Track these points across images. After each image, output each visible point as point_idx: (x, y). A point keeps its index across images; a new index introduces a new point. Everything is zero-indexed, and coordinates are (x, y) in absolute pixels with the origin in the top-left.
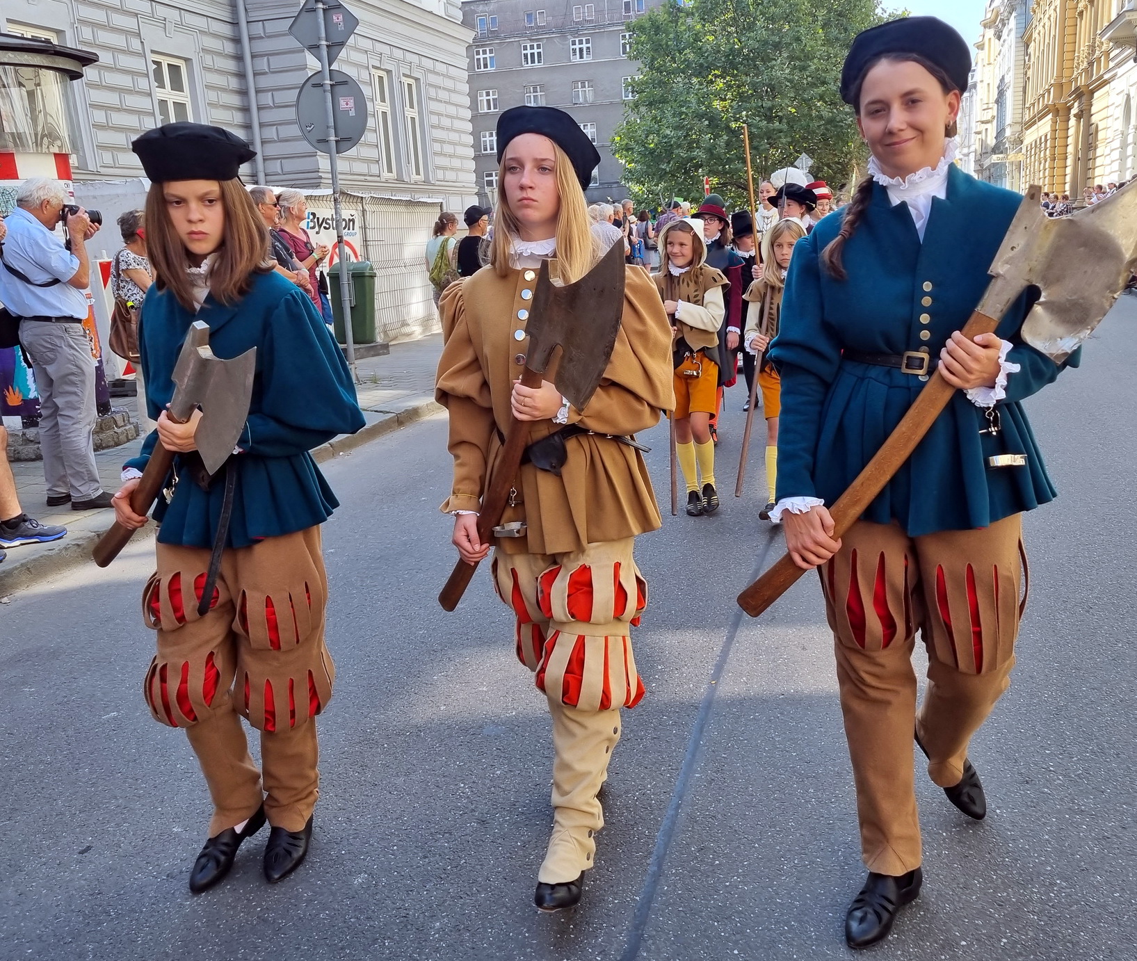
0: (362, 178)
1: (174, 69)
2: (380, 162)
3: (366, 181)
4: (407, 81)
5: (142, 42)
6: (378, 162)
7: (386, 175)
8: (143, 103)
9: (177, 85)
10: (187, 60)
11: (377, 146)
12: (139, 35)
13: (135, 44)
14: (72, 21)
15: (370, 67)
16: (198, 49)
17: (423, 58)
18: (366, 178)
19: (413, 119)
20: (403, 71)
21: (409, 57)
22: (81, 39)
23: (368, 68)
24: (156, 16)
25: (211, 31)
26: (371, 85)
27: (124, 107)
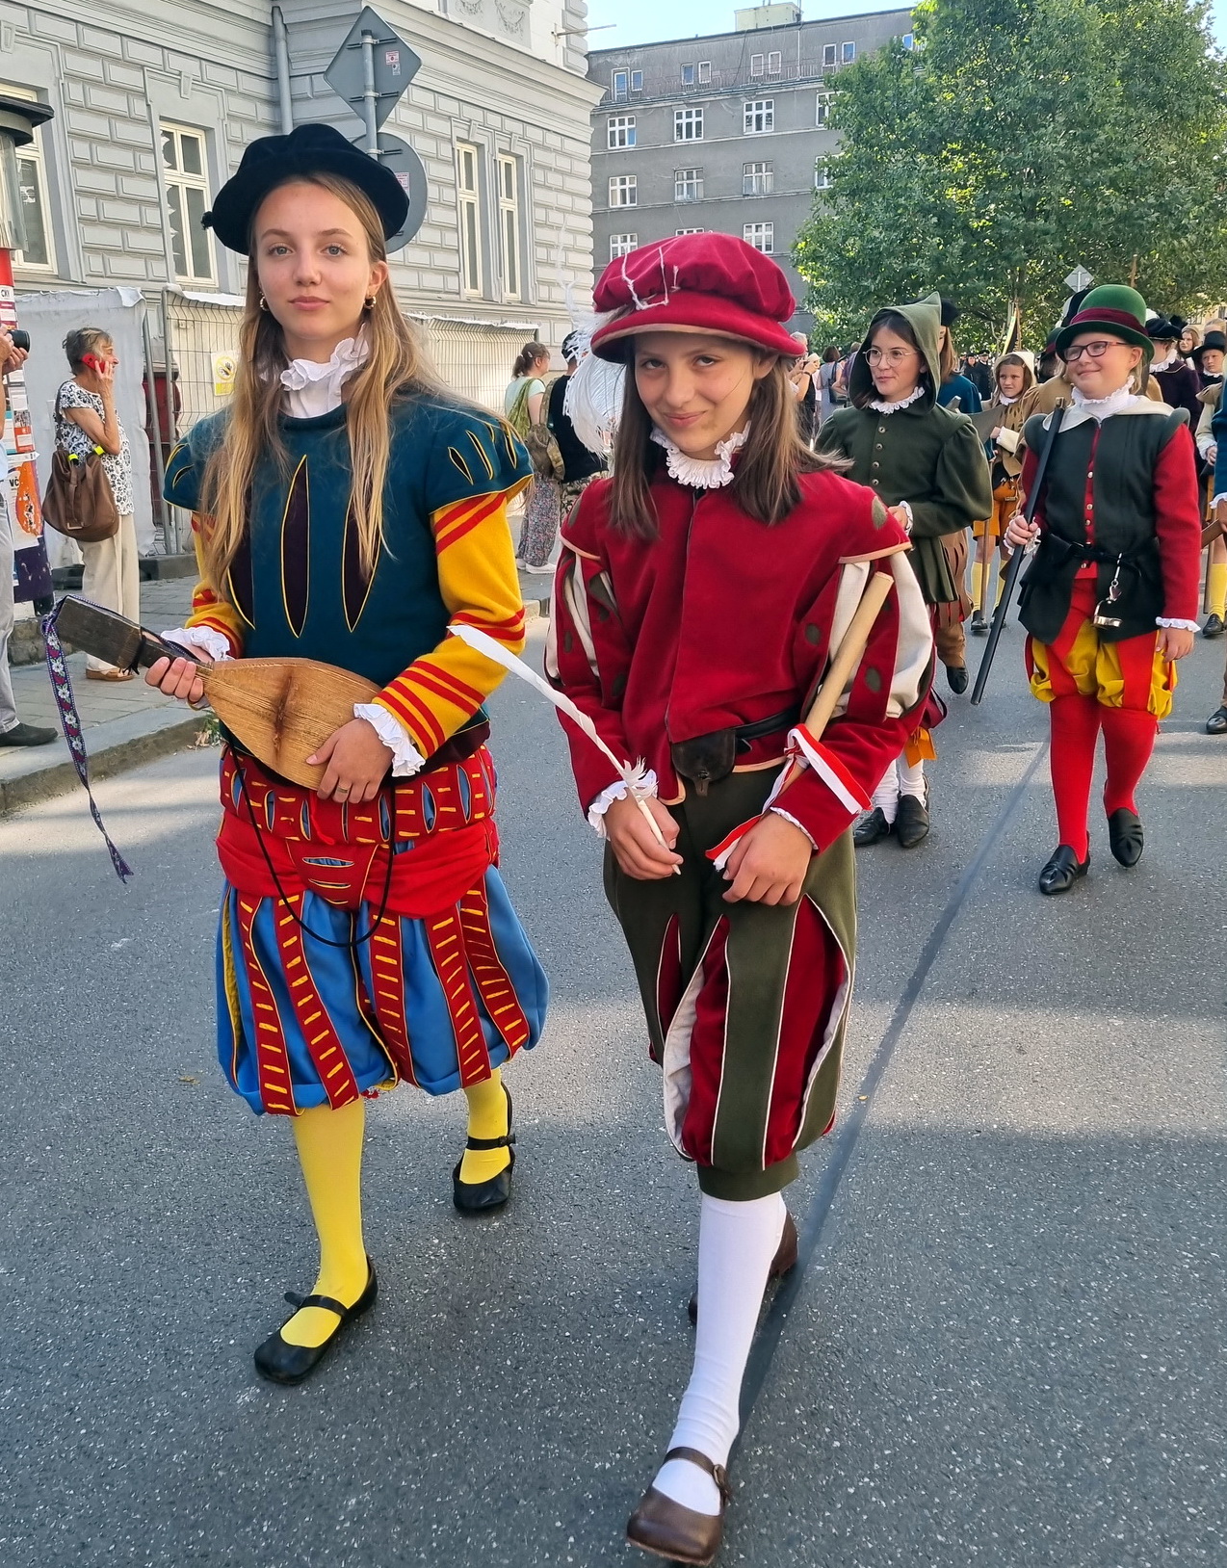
0: (435, 295)
1: (189, 143)
2: (461, 274)
3: (440, 299)
4: (504, 159)
5: (148, 105)
6: (457, 273)
7: (468, 291)
8: (146, 189)
9: (192, 165)
10: (207, 130)
11: (458, 251)
12: (145, 94)
13: (139, 108)
14: (57, 75)
15: (454, 139)
16: (222, 115)
17: (529, 128)
18: (439, 295)
19: (510, 213)
20: (499, 144)
21: (510, 125)
22: (68, 101)
23: (450, 141)
24: (168, 69)
25: (241, 90)
26: (454, 165)
27: (122, 194)
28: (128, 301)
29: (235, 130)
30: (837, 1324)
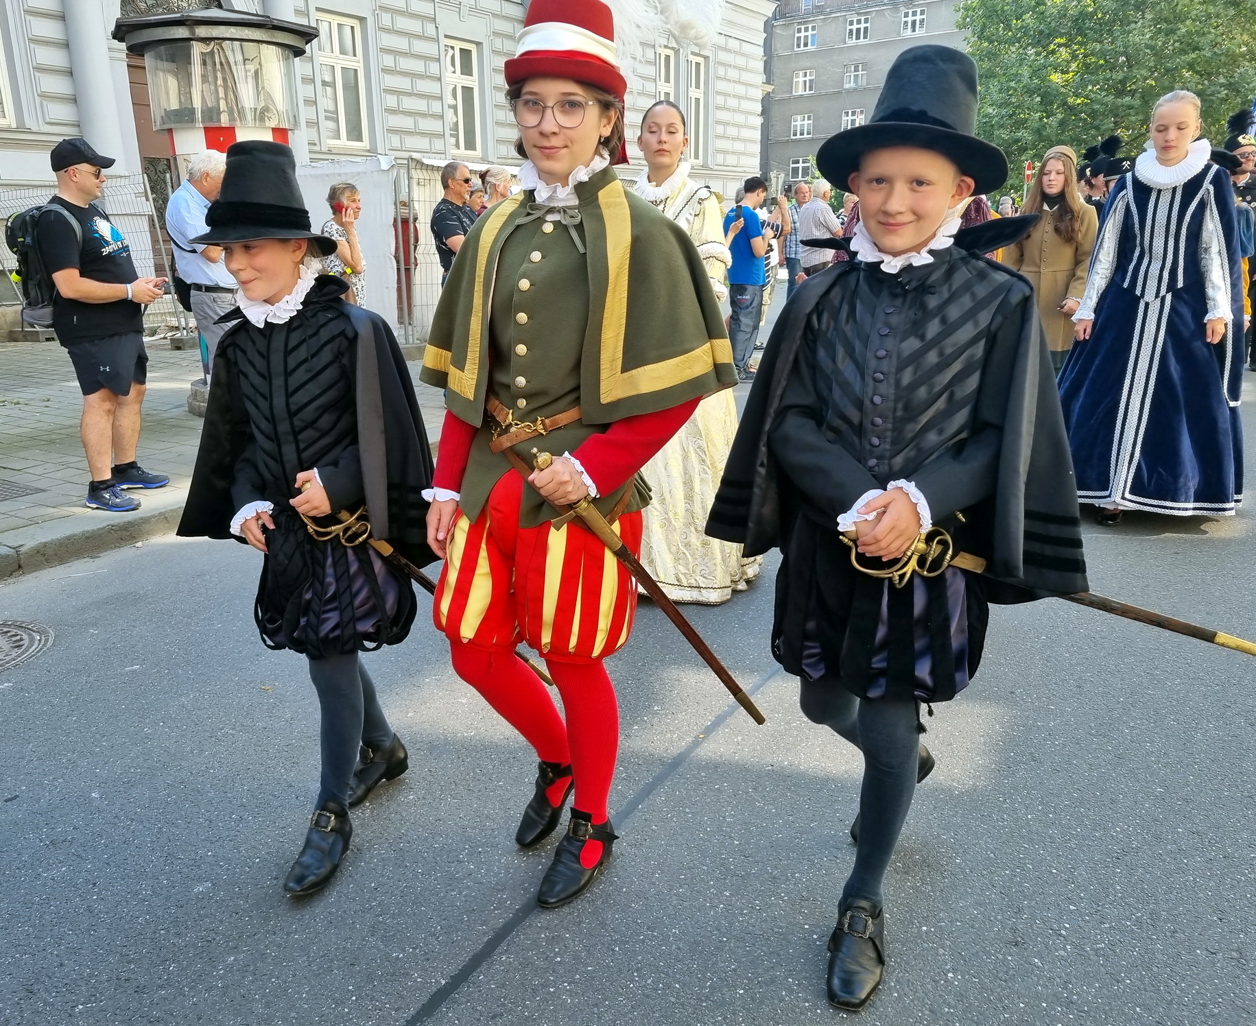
1: (465, 54)
4: (695, 59)
5: (437, 27)
8: (432, 87)
12: (435, 19)
13: (430, 30)
14: (374, 8)
15: (657, 45)
16: (489, 32)
19: (697, 100)
20: (691, 49)
22: (381, 26)
25: (503, 14)
26: (656, 65)
27: (415, 92)
28: (385, 166)
29: (498, 43)
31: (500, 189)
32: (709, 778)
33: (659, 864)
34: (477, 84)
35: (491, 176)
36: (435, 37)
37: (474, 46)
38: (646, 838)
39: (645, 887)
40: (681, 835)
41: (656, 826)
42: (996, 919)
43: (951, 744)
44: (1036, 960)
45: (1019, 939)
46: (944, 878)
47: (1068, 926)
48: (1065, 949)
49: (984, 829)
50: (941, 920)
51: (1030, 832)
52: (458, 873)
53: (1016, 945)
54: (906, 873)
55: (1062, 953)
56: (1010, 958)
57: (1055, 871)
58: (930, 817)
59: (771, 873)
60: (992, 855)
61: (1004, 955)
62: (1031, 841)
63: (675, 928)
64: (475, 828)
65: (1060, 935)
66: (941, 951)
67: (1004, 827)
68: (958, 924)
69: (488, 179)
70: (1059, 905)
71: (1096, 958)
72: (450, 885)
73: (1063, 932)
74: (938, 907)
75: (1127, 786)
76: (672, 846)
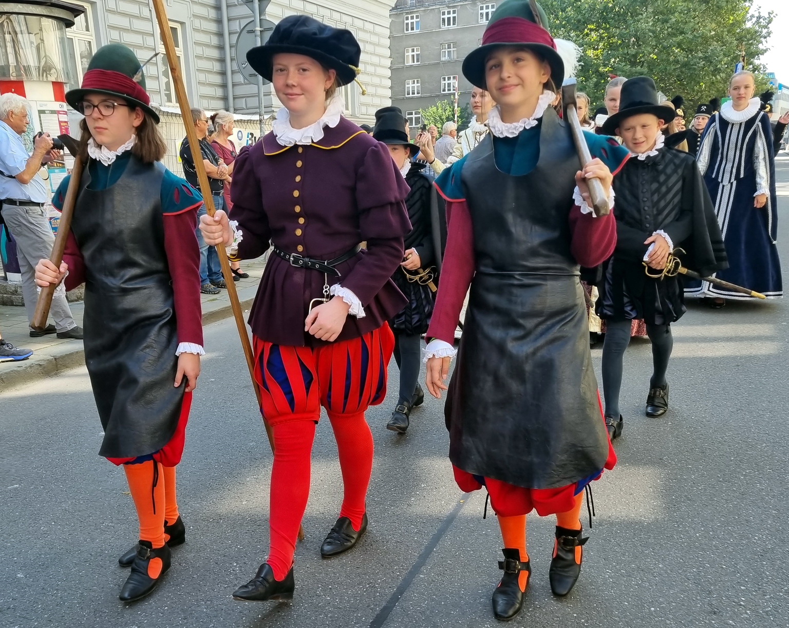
5: (150, 10)
10: (182, 23)
12: (148, 5)
13: (146, 12)
16: (190, 15)
17: (355, 20)
21: (345, 18)
22: (107, 8)
25: (200, 1)
29: (197, 24)
30: (425, 600)
31: (226, 128)
32: (477, 527)
33: (461, 584)
34: (182, 53)
35: (219, 118)
36: (149, 18)
37: (179, 25)
38: (447, 569)
39: (456, 600)
40: (470, 565)
41: (451, 561)
42: (697, 599)
43: (632, 494)
44: (731, 622)
45: (716, 610)
46: (655, 577)
47: (743, 599)
48: (747, 613)
49: (671, 545)
50: (662, 603)
51: (701, 544)
52: (319, 603)
53: (715, 613)
54: (629, 576)
55: (746, 616)
56: (713, 622)
57: (724, 567)
58: (633, 540)
59: (540, 584)
60: (681, 560)
61: (709, 620)
62: (703, 550)
63: (487, 624)
64: (321, 573)
65: (741, 605)
66: (668, 622)
67: (683, 543)
68: (673, 604)
69: (217, 120)
70: (734, 587)
71: (767, 617)
72: (317, 611)
73: (742, 603)
74: (657, 595)
75: (753, 510)
76: (466, 572)
